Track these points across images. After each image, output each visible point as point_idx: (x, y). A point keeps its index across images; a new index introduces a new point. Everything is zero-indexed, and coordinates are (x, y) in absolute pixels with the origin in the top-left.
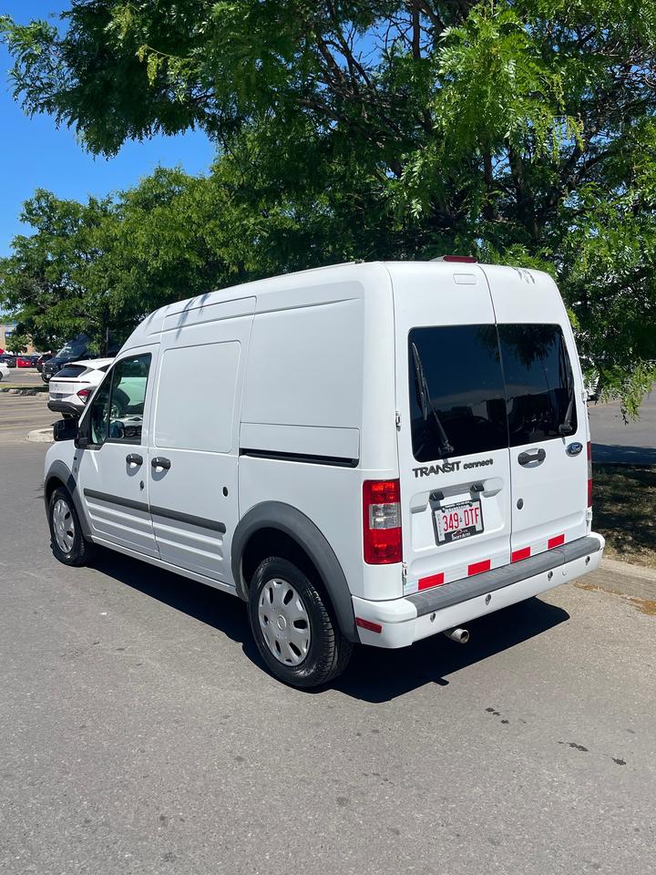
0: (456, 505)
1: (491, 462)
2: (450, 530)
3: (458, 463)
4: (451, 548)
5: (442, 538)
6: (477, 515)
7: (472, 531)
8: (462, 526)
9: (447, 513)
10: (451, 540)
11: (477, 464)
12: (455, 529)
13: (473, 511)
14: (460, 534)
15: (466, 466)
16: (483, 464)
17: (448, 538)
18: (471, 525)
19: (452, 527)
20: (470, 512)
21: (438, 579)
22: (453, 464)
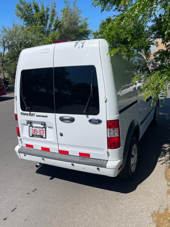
0: (36, 127)
1: (47, 117)
2: (34, 134)
3: (34, 114)
4: (34, 139)
5: (31, 135)
6: (44, 133)
7: (42, 137)
8: (38, 134)
9: (33, 129)
10: (34, 137)
11: (41, 116)
12: (36, 134)
13: (43, 131)
14: (37, 136)
15: (37, 116)
16: (44, 116)
17: (33, 136)
18: (41, 135)
19: (35, 133)
20: (41, 131)
21: (31, 146)
22: (32, 114)
